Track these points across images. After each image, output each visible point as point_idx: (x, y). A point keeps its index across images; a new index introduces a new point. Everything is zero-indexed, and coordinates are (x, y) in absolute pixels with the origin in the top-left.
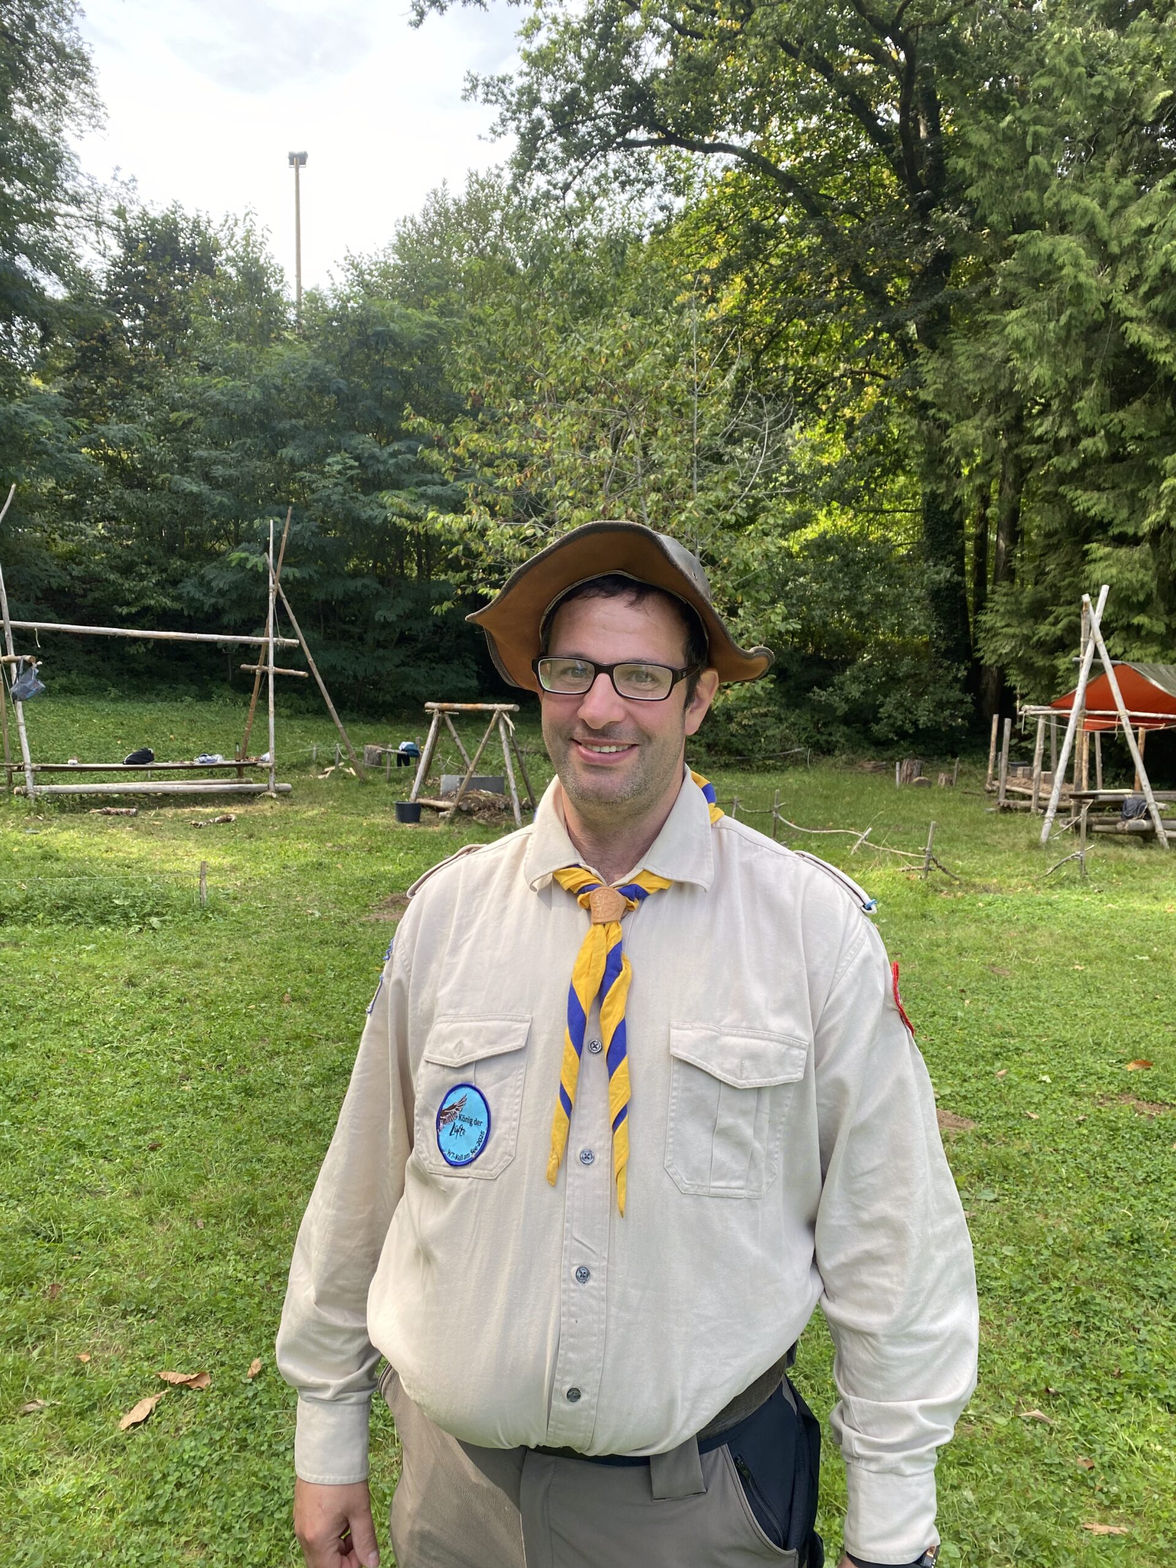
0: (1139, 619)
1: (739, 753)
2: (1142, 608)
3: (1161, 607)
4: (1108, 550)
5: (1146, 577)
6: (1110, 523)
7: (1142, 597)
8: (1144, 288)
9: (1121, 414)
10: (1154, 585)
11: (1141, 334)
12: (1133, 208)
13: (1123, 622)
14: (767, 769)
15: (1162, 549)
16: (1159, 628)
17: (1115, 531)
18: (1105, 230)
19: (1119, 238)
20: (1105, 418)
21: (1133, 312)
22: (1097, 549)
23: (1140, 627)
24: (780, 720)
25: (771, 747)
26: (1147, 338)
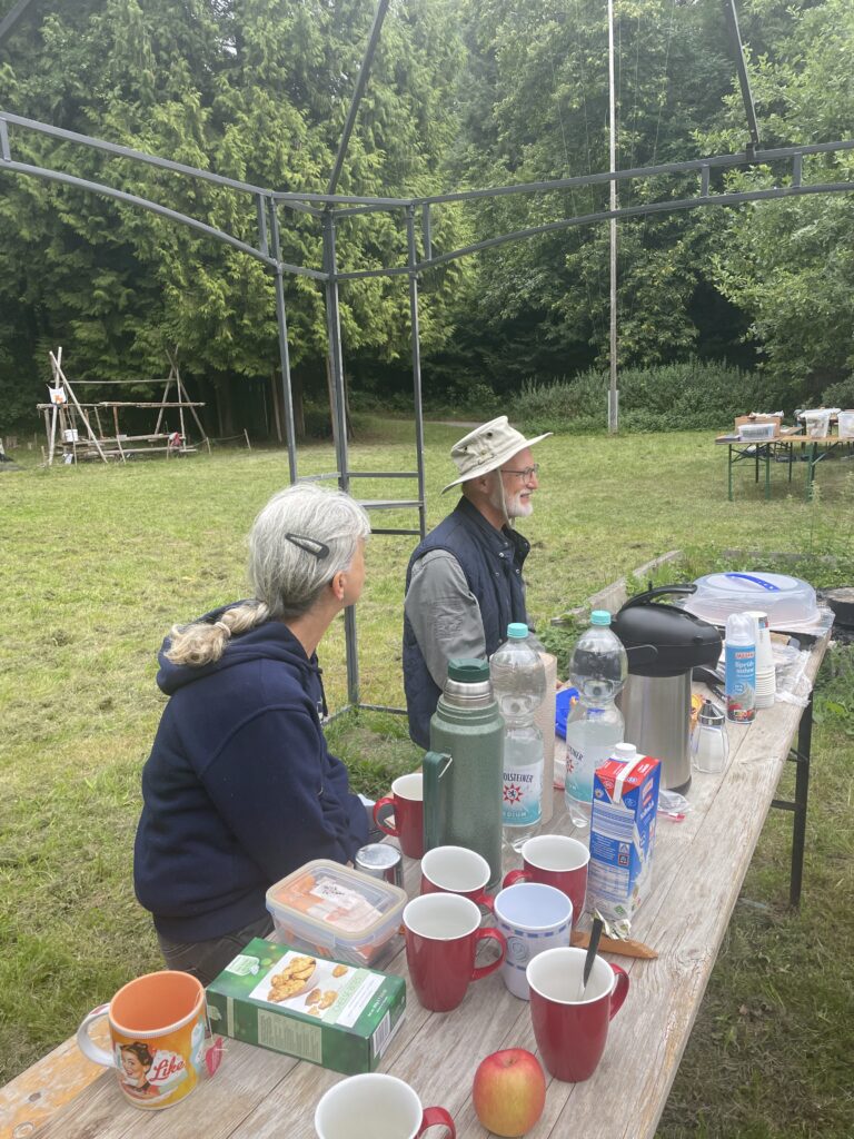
3: (114, 351)
4: (81, 323)
6: (80, 310)
8: (65, 197)
9: (71, 256)
11: (69, 219)
15: (108, 322)
22: (76, 323)
26: (72, 222)
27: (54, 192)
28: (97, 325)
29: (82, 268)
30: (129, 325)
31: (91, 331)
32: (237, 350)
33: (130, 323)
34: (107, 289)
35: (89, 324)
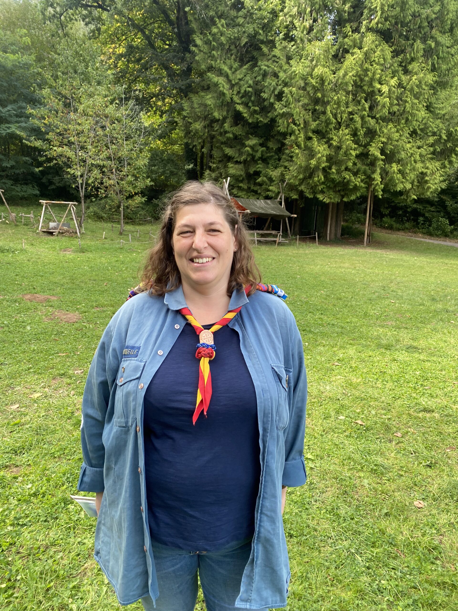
0: (241, 185)
1: (131, 219)
2: (241, 181)
3: (246, 181)
4: (232, 165)
5: (242, 173)
6: (234, 158)
7: (241, 179)
8: (241, 95)
9: (236, 128)
10: (244, 176)
11: (240, 108)
12: (238, 72)
13: (237, 185)
14: (140, 224)
15: (246, 165)
16: (246, 187)
17: (235, 160)
18: (231, 77)
19: (234, 79)
20: (232, 129)
21: (238, 101)
22: (230, 165)
23: (241, 187)
24: (143, 209)
25: (141, 217)
26: (241, 109)
27: (235, 93)
28: (241, 166)
29: (240, 135)
30: (259, 168)
31: (237, 170)
32: (322, 186)
33: (260, 166)
34: (252, 147)
35: (237, 166)
